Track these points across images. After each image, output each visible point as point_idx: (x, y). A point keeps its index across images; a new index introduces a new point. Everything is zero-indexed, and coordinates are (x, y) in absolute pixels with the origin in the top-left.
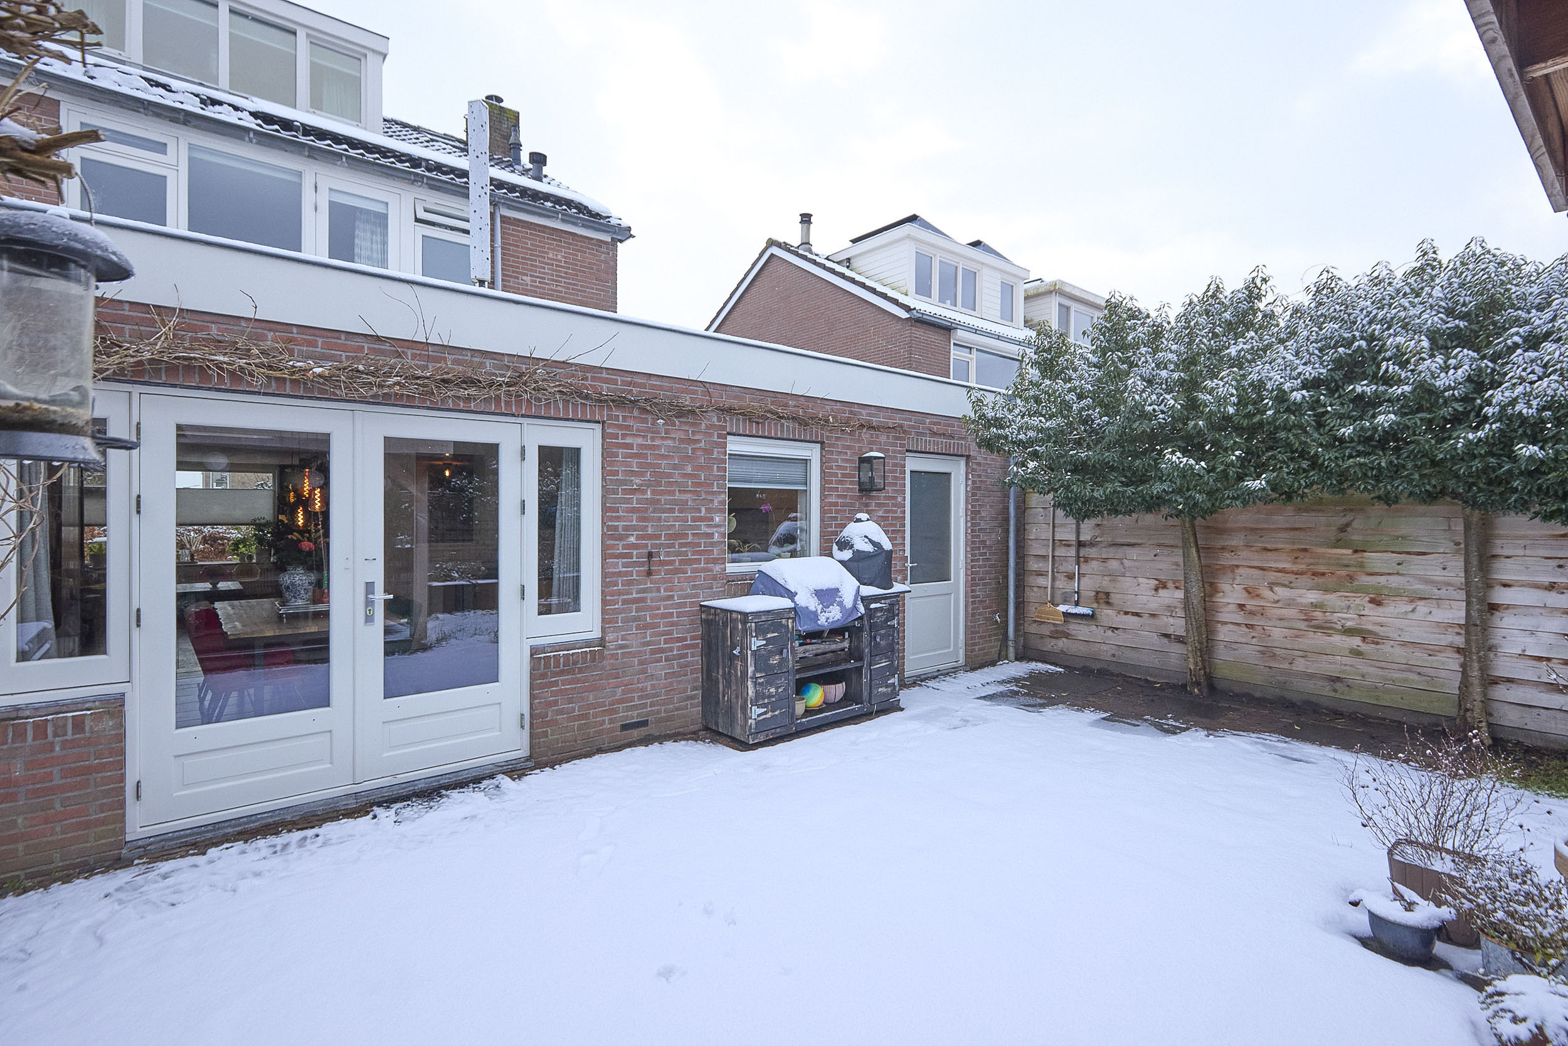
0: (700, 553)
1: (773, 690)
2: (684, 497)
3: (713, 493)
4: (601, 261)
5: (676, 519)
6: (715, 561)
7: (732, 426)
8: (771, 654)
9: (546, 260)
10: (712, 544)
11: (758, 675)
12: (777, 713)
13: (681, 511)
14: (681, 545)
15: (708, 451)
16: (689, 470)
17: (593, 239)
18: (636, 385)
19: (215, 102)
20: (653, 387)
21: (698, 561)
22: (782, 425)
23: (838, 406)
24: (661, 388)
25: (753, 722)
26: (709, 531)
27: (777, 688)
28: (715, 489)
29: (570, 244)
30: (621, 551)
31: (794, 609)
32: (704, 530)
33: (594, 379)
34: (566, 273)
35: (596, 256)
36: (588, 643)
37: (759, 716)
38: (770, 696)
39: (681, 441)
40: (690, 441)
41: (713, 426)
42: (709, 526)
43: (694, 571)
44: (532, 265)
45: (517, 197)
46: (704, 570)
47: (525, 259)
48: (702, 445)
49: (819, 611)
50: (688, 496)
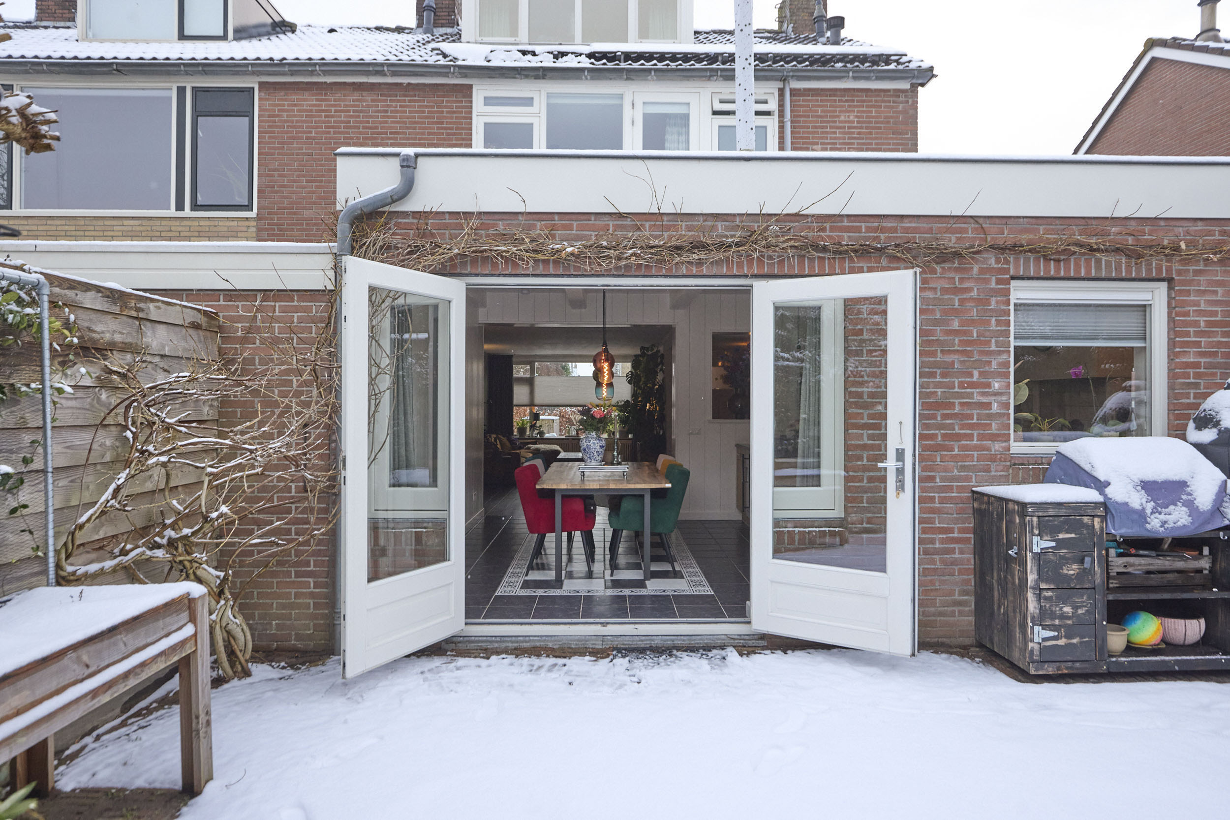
0: (972, 427)
1: (1067, 609)
2: (949, 358)
3: (990, 353)
4: (900, 112)
5: (938, 385)
6: (994, 438)
7: (1017, 267)
8: (1064, 561)
9: (838, 124)
10: (990, 416)
11: (1043, 586)
12: (1075, 641)
13: (943, 375)
14: (945, 417)
15: (982, 302)
16: (956, 325)
17: (889, 90)
18: (883, 230)
19: (563, 54)
20: (906, 230)
21: (970, 437)
22: (1098, 261)
23: (1200, 226)
24: (916, 230)
25: (1036, 647)
26: (984, 400)
27: (1075, 608)
28: (993, 348)
29: (864, 101)
30: (865, 420)
31: (1104, 505)
32: (977, 398)
33: (832, 229)
34: (859, 133)
35: (892, 107)
36: (828, 522)
37: (1044, 640)
38: (1063, 617)
39: (944, 291)
40: (956, 291)
41: (990, 270)
42: (983, 394)
43: (962, 448)
44: (822, 133)
45: (807, 66)
46: (976, 448)
47: (816, 127)
48: (974, 294)
49: (1149, 511)
50: (954, 357)
